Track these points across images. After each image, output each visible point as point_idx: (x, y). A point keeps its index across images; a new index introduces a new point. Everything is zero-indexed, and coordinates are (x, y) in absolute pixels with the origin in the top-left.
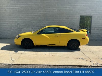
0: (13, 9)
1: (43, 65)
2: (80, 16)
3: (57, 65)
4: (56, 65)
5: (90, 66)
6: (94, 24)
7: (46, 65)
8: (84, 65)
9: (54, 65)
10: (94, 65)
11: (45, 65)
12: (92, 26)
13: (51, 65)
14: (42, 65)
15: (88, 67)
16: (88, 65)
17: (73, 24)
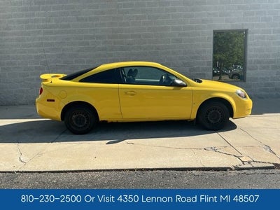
0: (27, 22)
1: (104, 170)
2: (215, 32)
3: (141, 170)
4: (138, 170)
5: (231, 169)
6: (252, 53)
7: (111, 170)
8: (216, 166)
9: (133, 170)
10: (243, 166)
11: (108, 170)
12: (248, 59)
13: (123, 170)
14: (100, 171)
15: (226, 171)
16: (226, 166)
17: (196, 55)
